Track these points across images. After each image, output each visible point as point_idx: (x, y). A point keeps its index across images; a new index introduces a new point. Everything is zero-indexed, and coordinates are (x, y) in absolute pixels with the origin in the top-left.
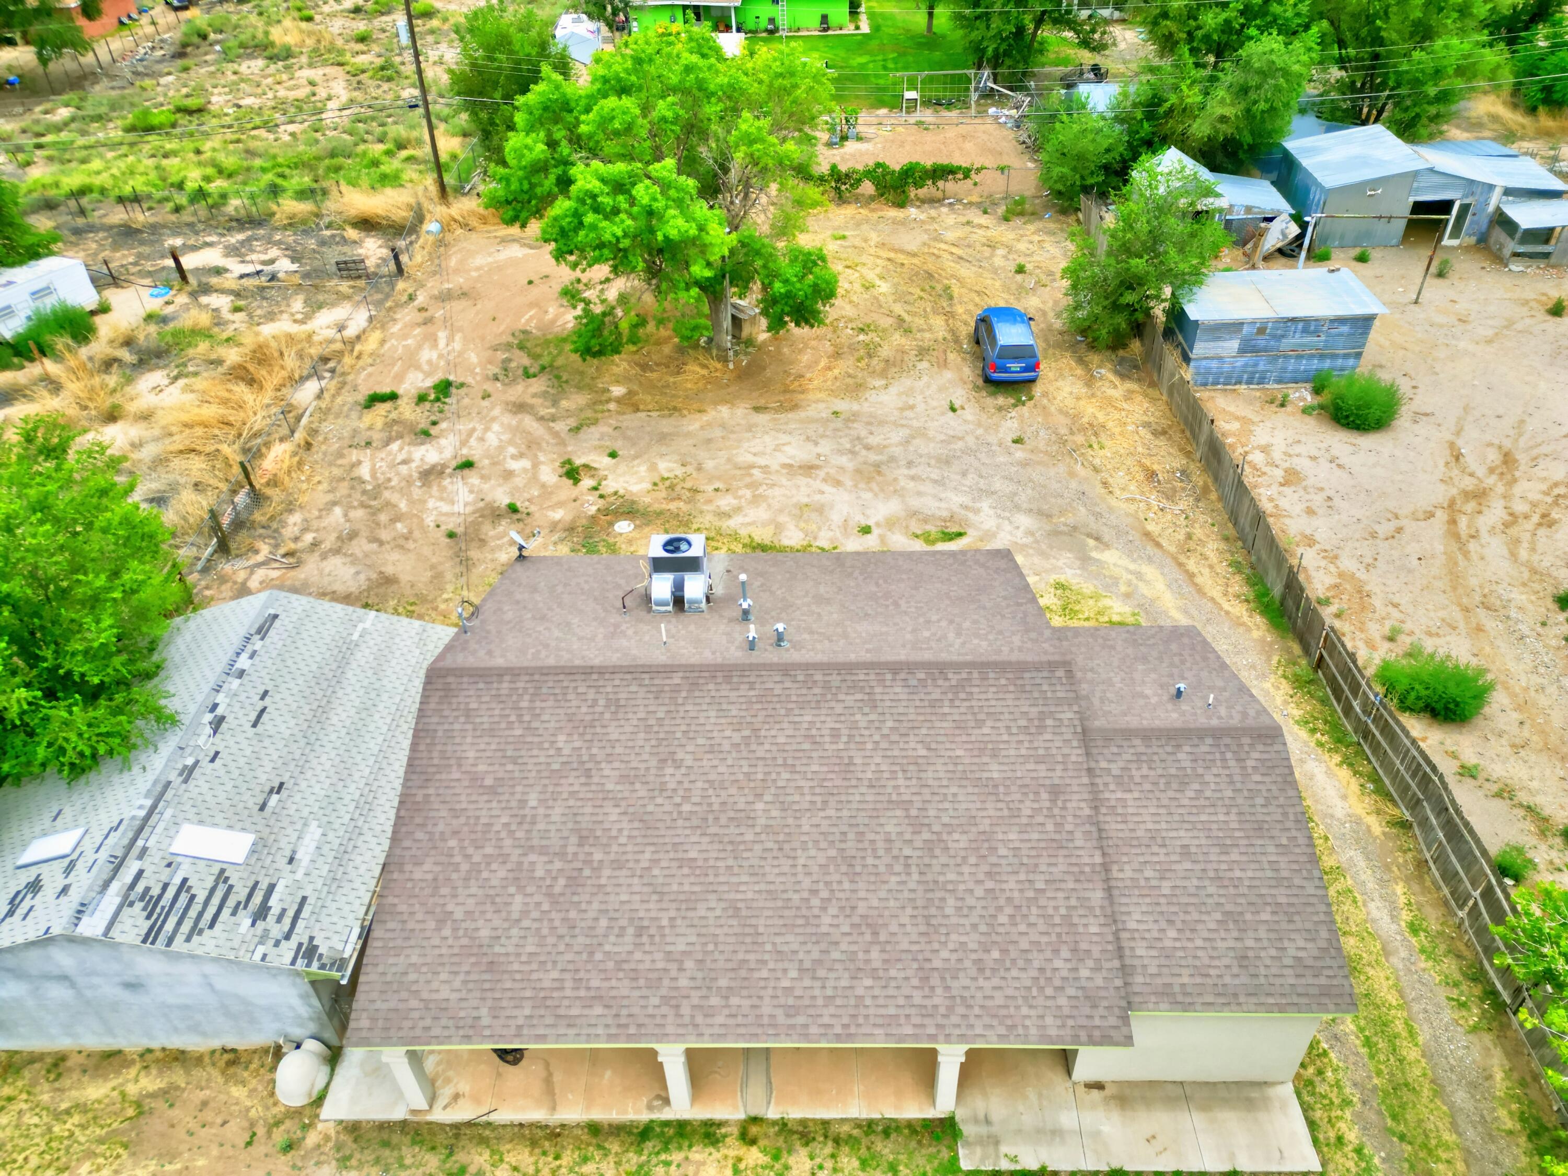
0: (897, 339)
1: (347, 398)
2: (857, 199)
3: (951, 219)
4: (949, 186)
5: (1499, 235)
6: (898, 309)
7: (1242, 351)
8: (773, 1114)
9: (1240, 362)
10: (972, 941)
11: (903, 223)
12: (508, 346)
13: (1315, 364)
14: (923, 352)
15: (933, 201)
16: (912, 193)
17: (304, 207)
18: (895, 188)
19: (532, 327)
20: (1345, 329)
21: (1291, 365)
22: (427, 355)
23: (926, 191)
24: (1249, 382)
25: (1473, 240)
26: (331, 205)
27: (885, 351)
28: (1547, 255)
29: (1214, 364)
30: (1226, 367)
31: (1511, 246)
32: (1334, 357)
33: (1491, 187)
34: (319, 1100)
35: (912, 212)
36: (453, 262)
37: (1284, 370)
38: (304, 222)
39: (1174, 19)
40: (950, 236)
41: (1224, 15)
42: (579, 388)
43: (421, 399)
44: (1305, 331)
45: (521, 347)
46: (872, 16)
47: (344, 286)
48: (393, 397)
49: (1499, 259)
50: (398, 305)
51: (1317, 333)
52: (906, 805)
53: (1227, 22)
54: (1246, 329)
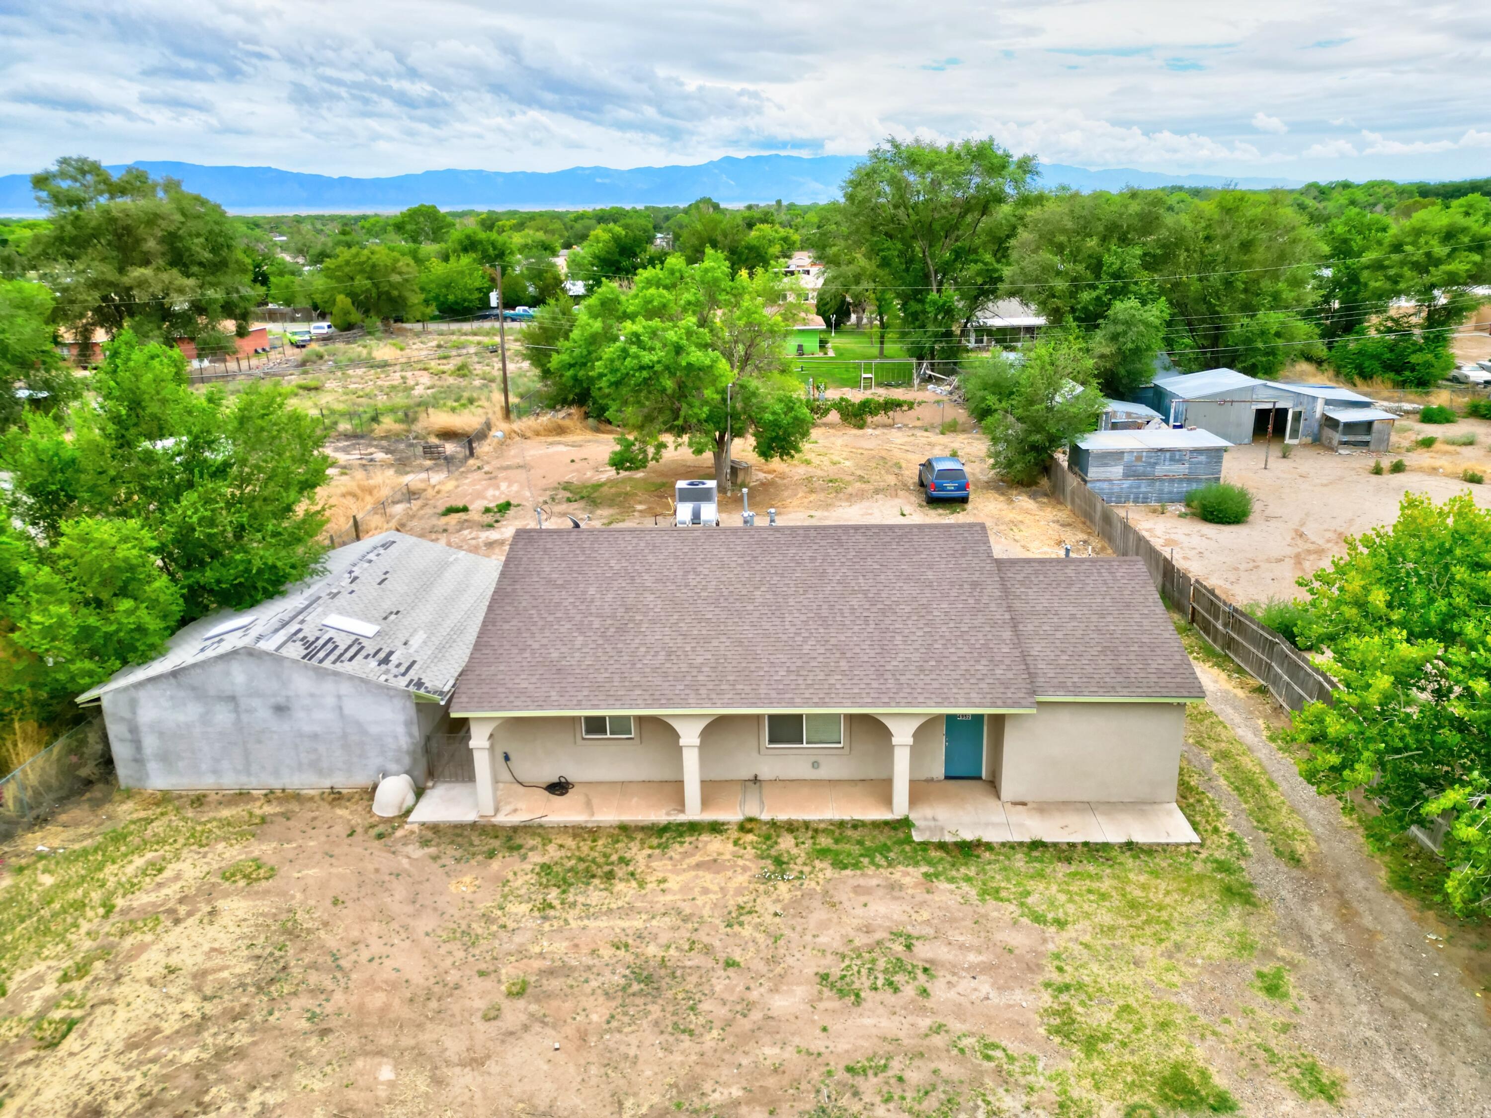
0: (858, 485)
1: (429, 511)
2: (825, 425)
3: (900, 434)
4: (897, 415)
5: (1328, 432)
6: (859, 472)
7: (1126, 476)
8: (765, 816)
9: (1126, 484)
10: (916, 656)
11: (863, 436)
12: (555, 489)
13: (1185, 487)
14: (877, 491)
15: (885, 426)
16: (869, 419)
17: (398, 427)
18: (855, 416)
19: (575, 480)
20: (1202, 458)
21: (1166, 487)
22: (490, 493)
23: (881, 418)
24: (1136, 501)
25: (1309, 440)
26: (418, 427)
27: (850, 490)
28: (1367, 444)
29: (1105, 485)
30: (1116, 489)
31: (1337, 437)
32: (1198, 481)
33: (1315, 398)
34: (408, 812)
35: (869, 431)
36: (512, 452)
37: (1161, 492)
38: (397, 435)
39: (1059, 298)
40: (899, 441)
41: (1094, 294)
42: (610, 506)
43: (487, 510)
44: (1172, 459)
45: (565, 489)
46: (836, 349)
47: (428, 463)
48: (465, 509)
49: (1331, 449)
50: (469, 471)
51: (1181, 461)
53: (1098, 298)
54: (1126, 457)
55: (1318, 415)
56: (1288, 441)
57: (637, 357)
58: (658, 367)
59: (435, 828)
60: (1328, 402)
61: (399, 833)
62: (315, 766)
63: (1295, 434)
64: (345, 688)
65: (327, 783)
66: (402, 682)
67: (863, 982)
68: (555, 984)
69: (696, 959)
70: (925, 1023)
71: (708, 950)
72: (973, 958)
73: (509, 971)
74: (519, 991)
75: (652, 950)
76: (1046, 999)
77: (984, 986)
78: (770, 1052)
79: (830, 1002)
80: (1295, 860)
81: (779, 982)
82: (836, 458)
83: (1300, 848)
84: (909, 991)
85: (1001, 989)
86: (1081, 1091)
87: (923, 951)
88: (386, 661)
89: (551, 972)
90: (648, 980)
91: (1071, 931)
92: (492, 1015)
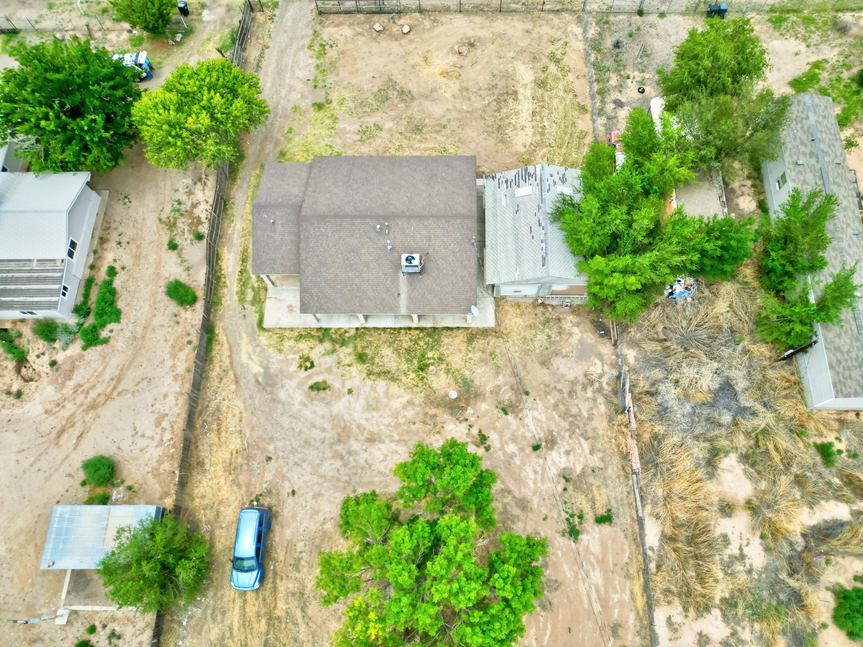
14: (298, 563)
48: (599, 520)
66: (498, 176)
67: (373, 129)
68: (437, 128)
69: (409, 135)
70: (362, 120)
71: (406, 138)
72: (348, 136)
73: (448, 131)
74: (444, 127)
75: (418, 137)
76: (337, 126)
77: (348, 128)
78: (393, 113)
79: (380, 124)
81: (390, 130)
84: (364, 127)
85: (345, 128)
86: (338, 107)
87: (358, 137)
88: (506, 182)
90: (418, 130)
91: (325, 143)
92: (449, 121)
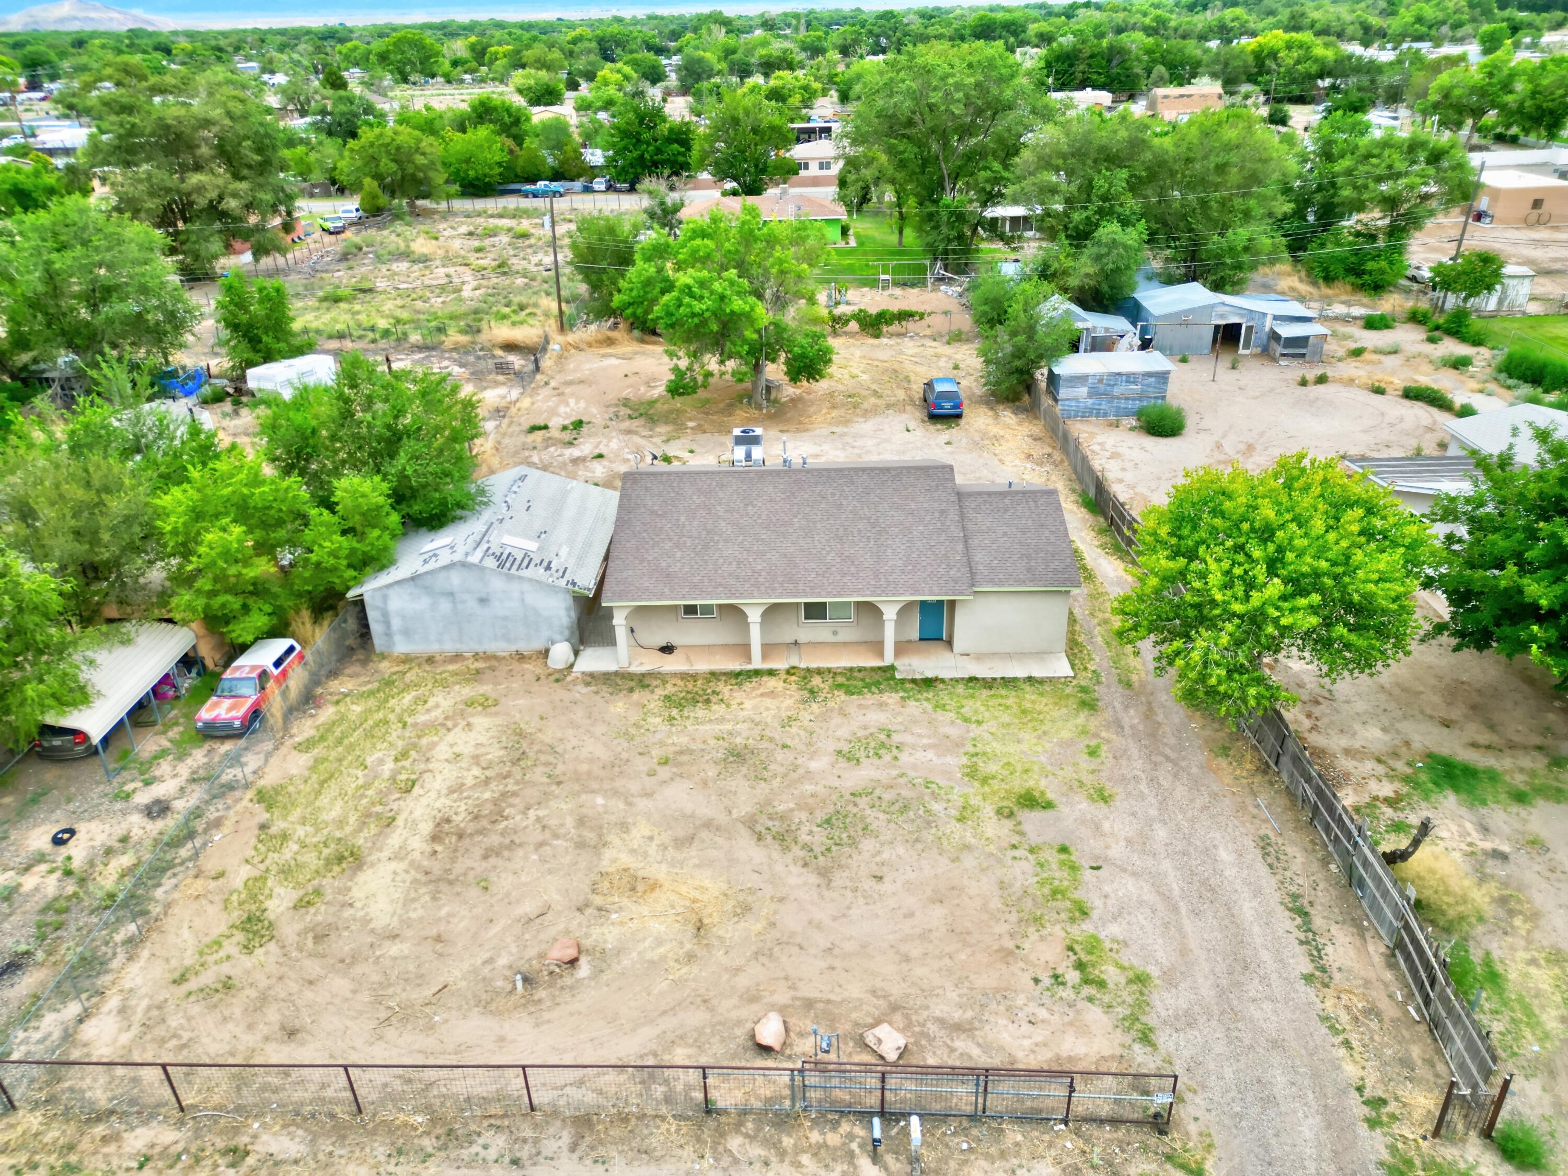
0: (873, 400)
1: (515, 428)
2: (846, 333)
3: (911, 344)
4: (910, 325)
5: (1273, 345)
6: (874, 387)
7: (1090, 395)
8: (803, 665)
9: (1090, 402)
11: (878, 346)
12: (617, 405)
13: (1138, 404)
14: (888, 406)
15: (899, 335)
16: (885, 329)
17: (464, 339)
18: (872, 326)
19: (631, 396)
20: (1152, 380)
21: (1123, 404)
22: (562, 409)
23: (895, 327)
24: (1097, 416)
25: (1259, 350)
26: (483, 338)
27: (866, 405)
28: (1303, 355)
29: (1073, 403)
30: (1082, 406)
31: (1280, 350)
32: (1148, 398)
33: (1265, 315)
34: (572, 666)
35: (884, 340)
36: (572, 366)
37: (1118, 408)
38: (464, 346)
39: (1054, 217)
40: (910, 352)
42: (666, 423)
43: (565, 428)
44: (1128, 381)
45: (625, 405)
46: (858, 236)
47: (501, 378)
48: (546, 427)
49: (1274, 360)
50: (538, 387)
51: (1134, 383)
52: (869, 519)
54: (1090, 380)
55: (1267, 329)
56: (1241, 351)
57: (689, 306)
58: (707, 315)
59: (592, 675)
60: (1276, 318)
61: (569, 678)
62: (507, 638)
63: (1247, 346)
64: (526, 587)
65: (513, 648)
66: (563, 583)
67: (862, 754)
68: (685, 758)
69: (764, 744)
70: (894, 773)
71: (771, 740)
72: (925, 741)
73: (656, 752)
74: (665, 762)
75: (738, 740)
76: (964, 760)
77: (930, 754)
78: (809, 788)
79: (842, 763)
80: (1129, 685)
81: (813, 755)
82: (855, 371)
83: (1134, 678)
84: (887, 758)
85: (939, 756)
86: (975, 801)
87: (896, 738)
88: (548, 568)
89: (681, 753)
90: (738, 755)
91: (984, 726)
92: (652, 774)
